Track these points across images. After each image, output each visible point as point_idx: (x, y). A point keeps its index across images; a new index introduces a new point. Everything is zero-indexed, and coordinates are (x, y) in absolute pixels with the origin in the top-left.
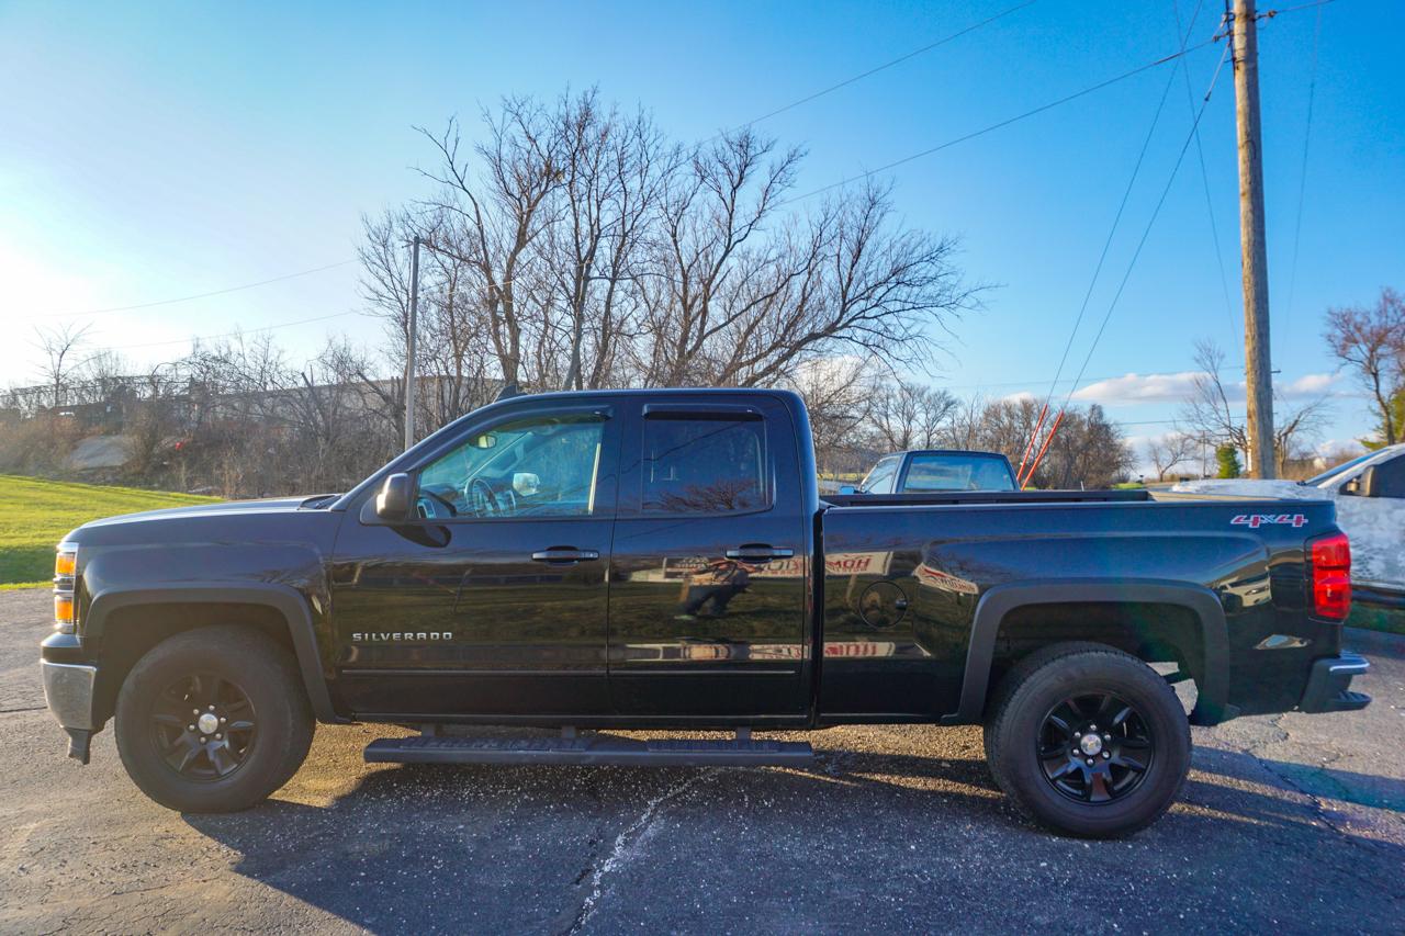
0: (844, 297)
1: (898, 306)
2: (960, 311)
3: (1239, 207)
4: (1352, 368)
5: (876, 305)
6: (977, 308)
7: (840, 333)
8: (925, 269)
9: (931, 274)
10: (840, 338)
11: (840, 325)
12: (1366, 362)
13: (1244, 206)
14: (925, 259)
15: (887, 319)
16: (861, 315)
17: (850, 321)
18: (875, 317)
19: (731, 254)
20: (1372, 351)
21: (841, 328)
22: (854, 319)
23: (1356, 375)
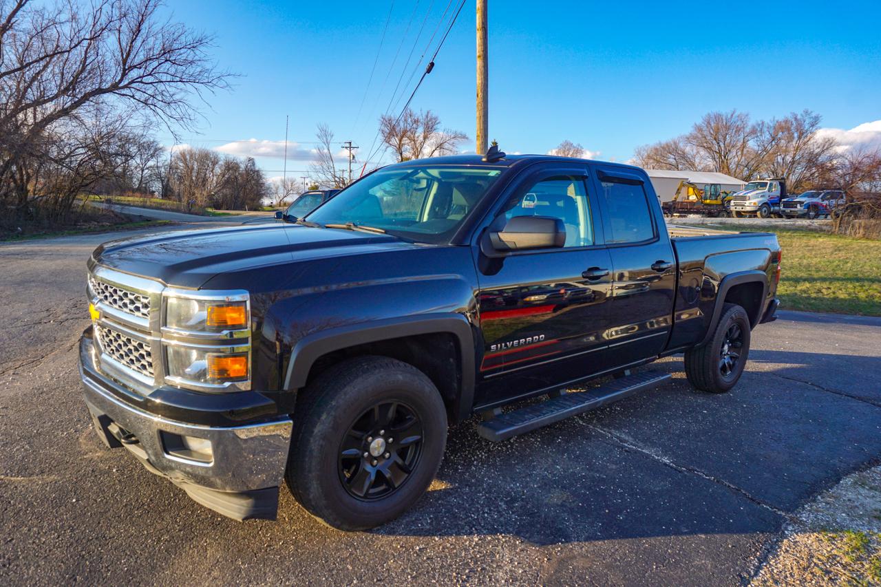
0: (124, 64)
1: (169, 78)
2: (216, 89)
3: (476, 64)
4: (391, 150)
5: (150, 75)
6: (227, 88)
7: (123, 92)
8: (186, 54)
9: (190, 59)
10: (123, 95)
11: (121, 85)
12: (398, 146)
13: (479, 63)
14: (189, 47)
15: (161, 87)
16: (139, 80)
17: (130, 83)
18: (151, 83)
19: (23, 8)
20: (400, 141)
21: (123, 88)
22: (133, 82)
23: (392, 153)
